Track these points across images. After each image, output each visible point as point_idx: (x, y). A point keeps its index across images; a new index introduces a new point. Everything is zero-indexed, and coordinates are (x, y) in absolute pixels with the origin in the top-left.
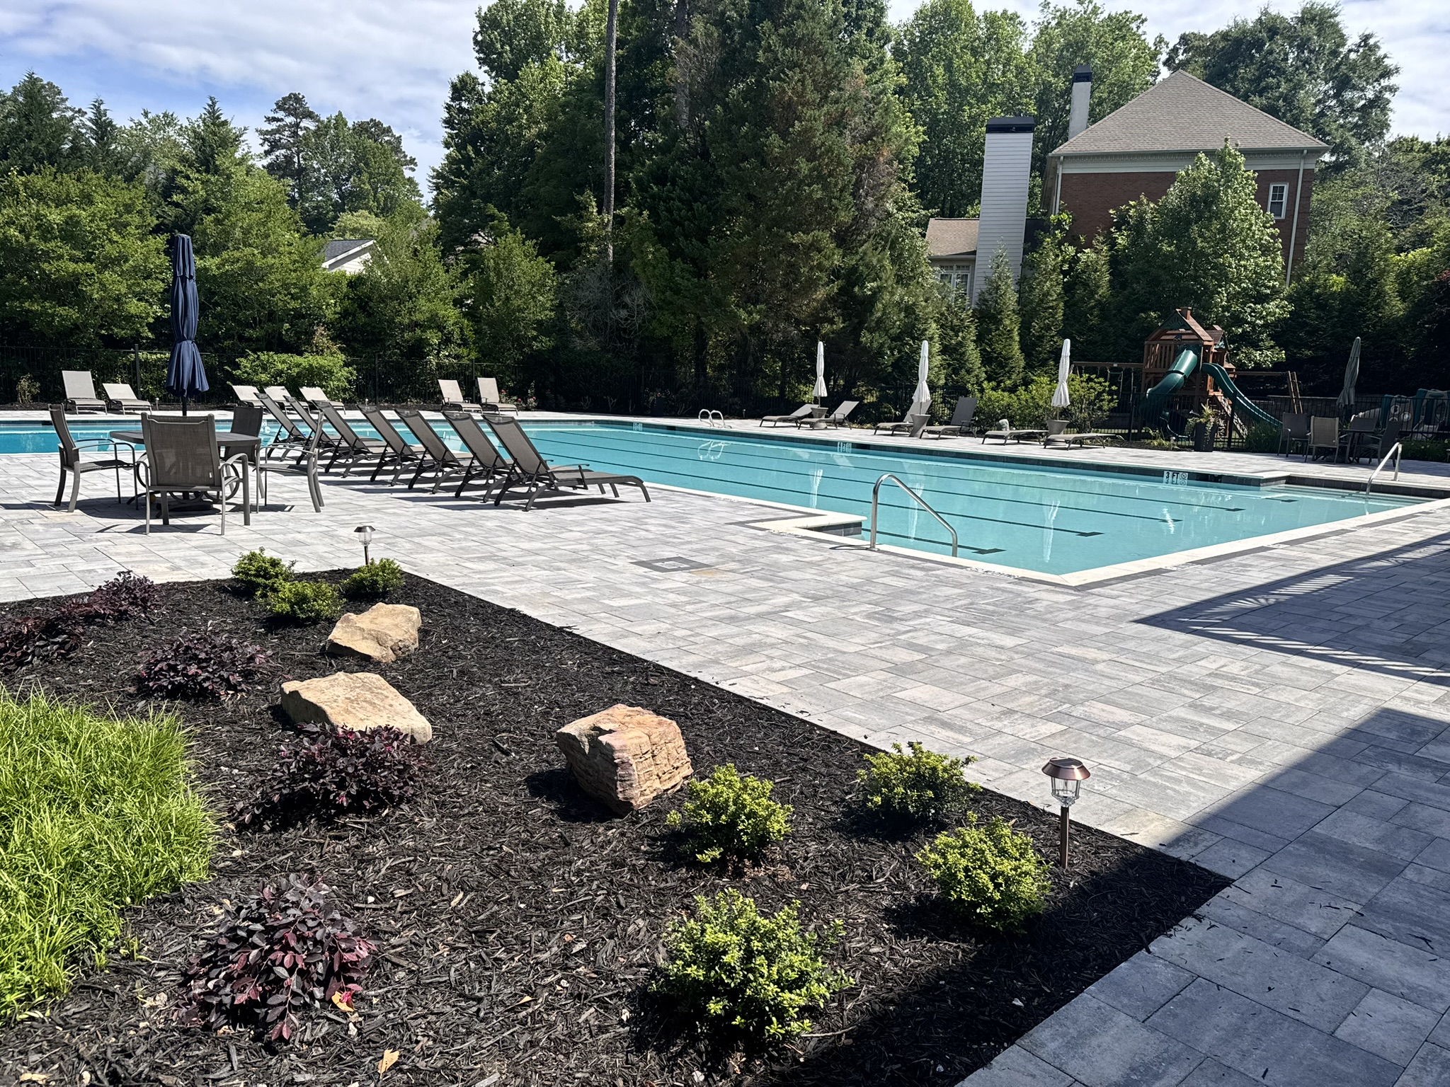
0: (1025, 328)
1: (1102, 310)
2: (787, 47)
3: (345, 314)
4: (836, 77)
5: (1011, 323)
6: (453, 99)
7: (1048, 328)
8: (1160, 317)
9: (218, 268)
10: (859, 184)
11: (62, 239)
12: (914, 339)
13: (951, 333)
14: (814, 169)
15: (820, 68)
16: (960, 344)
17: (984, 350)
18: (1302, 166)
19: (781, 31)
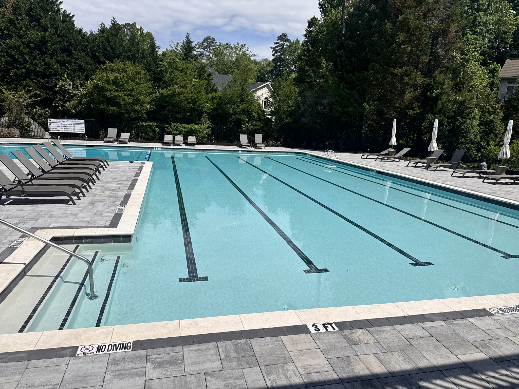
3: (215, 109)
6: (308, 27)
9: (167, 92)
11: (113, 84)
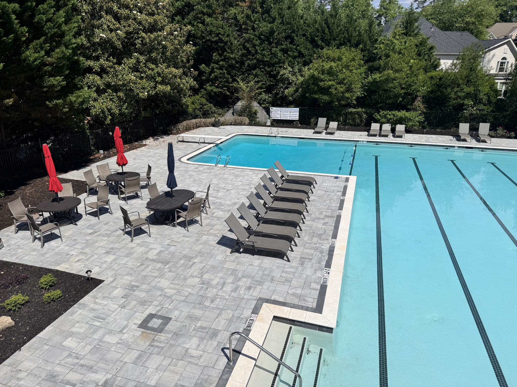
9: (380, 78)
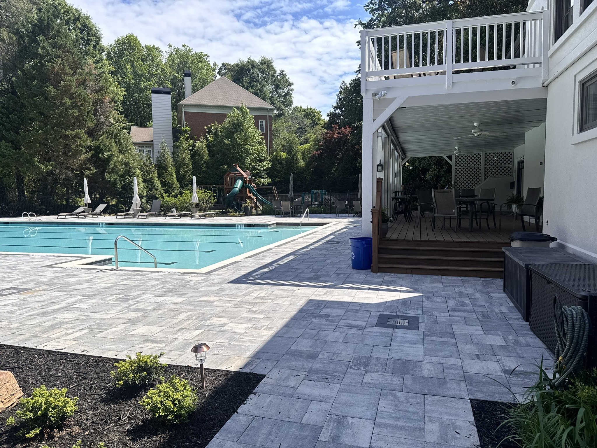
0: (178, 172)
1: (206, 165)
2: (54, 48)
4: (80, 64)
5: (171, 169)
7: (187, 172)
8: (228, 167)
10: (96, 110)
12: (130, 176)
13: (147, 174)
14: (73, 103)
15: (71, 59)
16: (151, 178)
17: (162, 181)
18: (268, 114)
19: (50, 41)
